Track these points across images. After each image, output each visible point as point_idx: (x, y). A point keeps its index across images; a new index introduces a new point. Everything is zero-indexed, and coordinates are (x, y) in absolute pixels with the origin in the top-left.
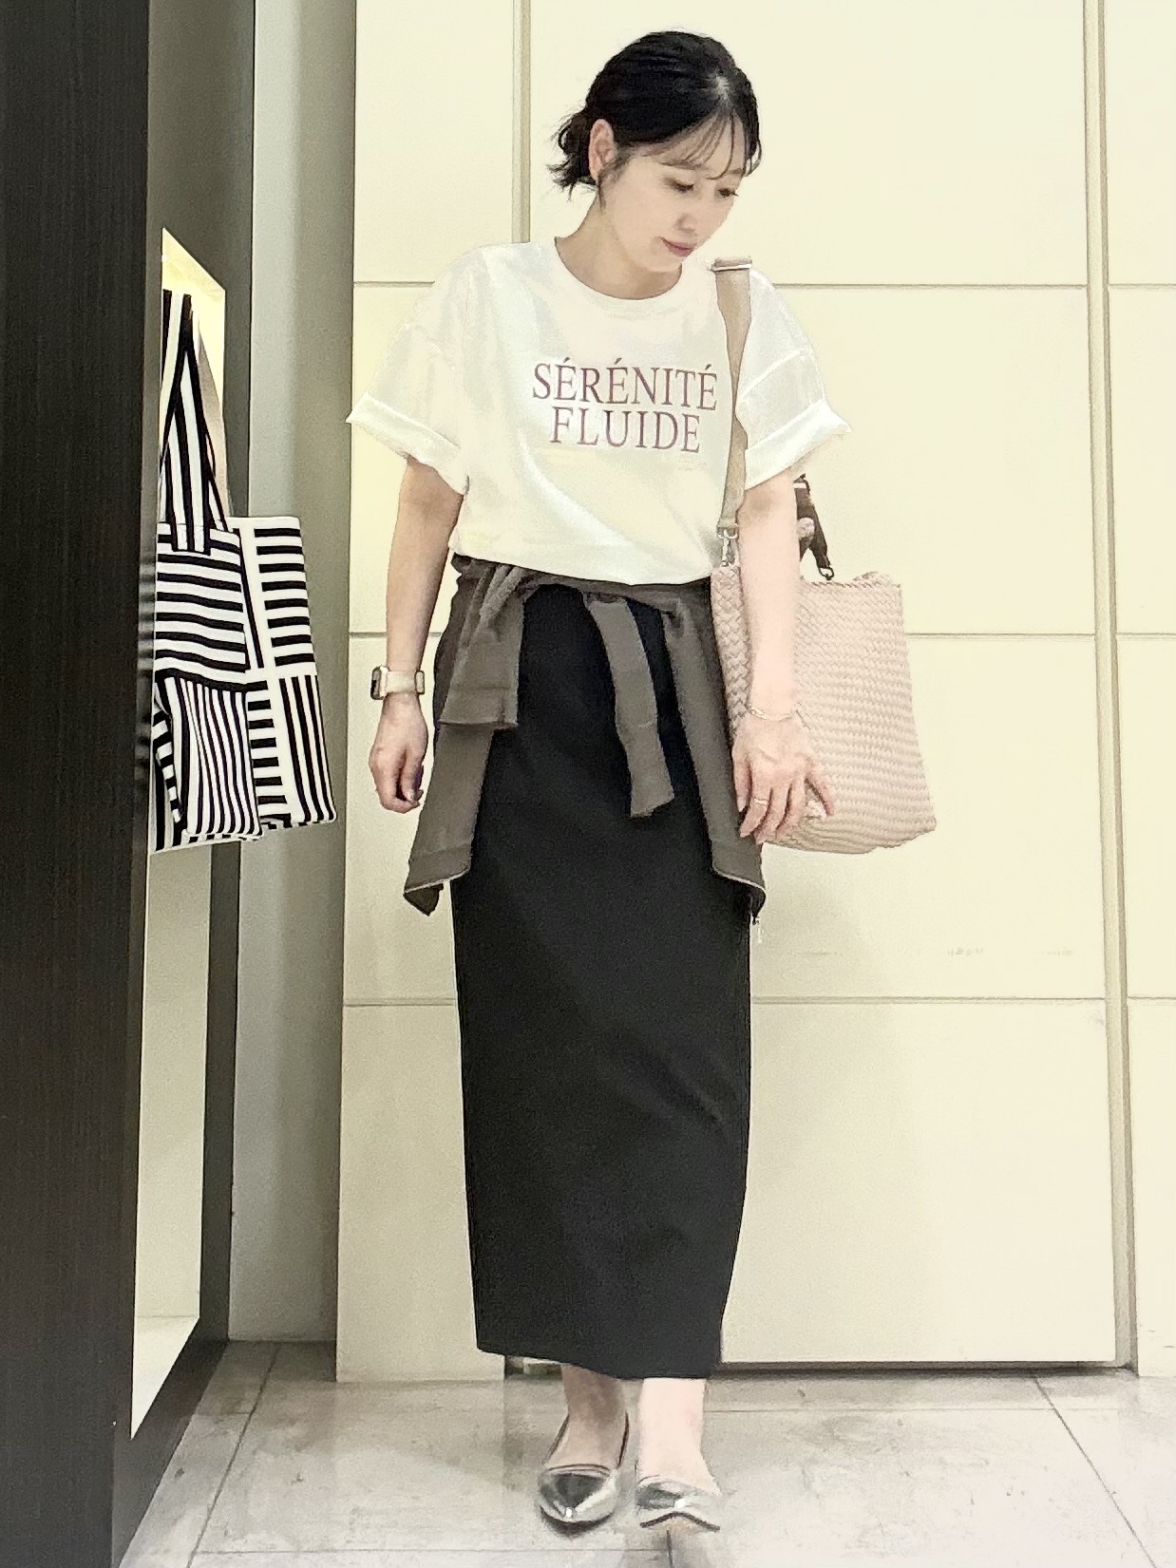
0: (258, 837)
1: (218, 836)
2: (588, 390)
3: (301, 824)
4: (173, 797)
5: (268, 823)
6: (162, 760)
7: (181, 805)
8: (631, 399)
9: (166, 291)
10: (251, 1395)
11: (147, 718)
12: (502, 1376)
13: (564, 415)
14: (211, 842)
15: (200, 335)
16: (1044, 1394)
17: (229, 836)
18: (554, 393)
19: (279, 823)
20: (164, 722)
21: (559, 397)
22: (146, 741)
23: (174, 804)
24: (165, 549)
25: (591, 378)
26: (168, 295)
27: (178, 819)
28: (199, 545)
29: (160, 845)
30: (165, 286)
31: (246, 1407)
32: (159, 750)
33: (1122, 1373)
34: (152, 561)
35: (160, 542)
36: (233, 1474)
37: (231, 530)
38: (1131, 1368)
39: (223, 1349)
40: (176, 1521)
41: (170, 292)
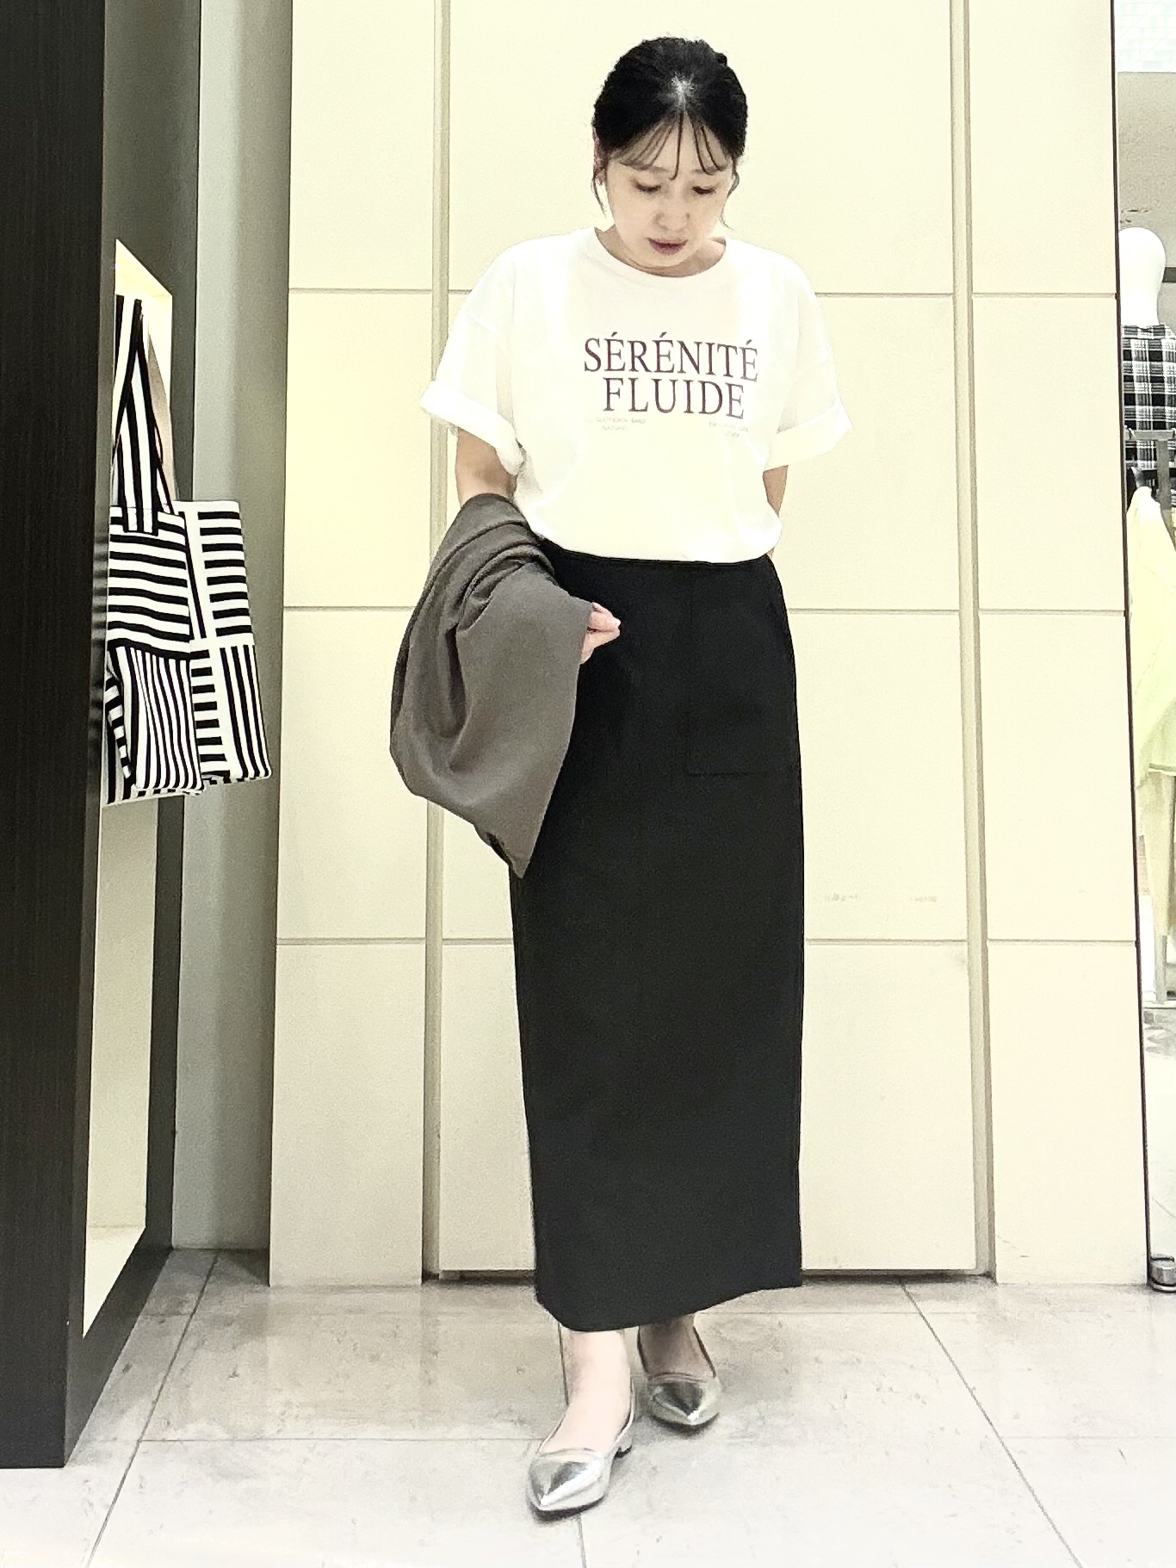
0: (200, 792)
1: (164, 791)
2: (637, 360)
3: (239, 780)
4: (123, 755)
5: (210, 779)
6: (114, 722)
7: (131, 762)
8: (678, 368)
9: (118, 296)
10: (192, 1297)
11: (100, 684)
12: (420, 1280)
13: (614, 386)
14: (157, 796)
15: (150, 336)
16: (910, 1298)
17: (174, 791)
18: (604, 364)
19: (220, 779)
20: (115, 687)
21: (609, 369)
22: (99, 704)
23: (124, 762)
24: (117, 530)
25: (638, 349)
26: (121, 299)
27: (128, 775)
28: (148, 527)
29: (112, 798)
30: (118, 292)
31: (187, 1309)
32: (111, 712)
33: (981, 1280)
34: (105, 541)
35: (112, 523)
36: (176, 1370)
37: (177, 513)
38: (989, 1275)
39: (167, 1255)
40: (123, 1412)
41: (123, 297)
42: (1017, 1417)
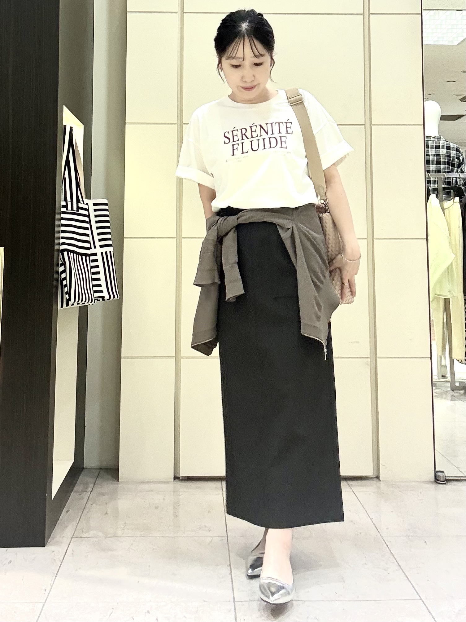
0: (94, 304)
1: (81, 303)
2: (244, 135)
3: (108, 300)
4: (66, 291)
5: (97, 299)
6: (63, 279)
7: (69, 293)
8: (259, 135)
9: (64, 125)
10: (91, 486)
11: (58, 265)
12: (173, 480)
13: (235, 147)
14: (78, 305)
15: (76, 140)
16: (350, 486)
17: (84, 303)
18: (231, 140)
19: (101, 299)
20: (63, 266)
21: (233, 141)
22: (57, 272)
23: (67, 293)
24: (64, 209)
25: (244, 131)
26: (65, 127)
27: (68, 298)
28: (75, 208)
29: (62, 306)
30: (64, 124)
31: (89, 489)
32: (62, 275)
33: (375, 480)
34: (60, 214)
35: (62, 207)
36: (85, 512)
37: (85, 204)
38: (378, 478)
39: (82, 471)
40: (66, 527)
41: (66, 126)
42: (387, 529)
